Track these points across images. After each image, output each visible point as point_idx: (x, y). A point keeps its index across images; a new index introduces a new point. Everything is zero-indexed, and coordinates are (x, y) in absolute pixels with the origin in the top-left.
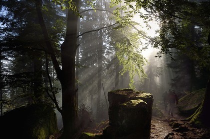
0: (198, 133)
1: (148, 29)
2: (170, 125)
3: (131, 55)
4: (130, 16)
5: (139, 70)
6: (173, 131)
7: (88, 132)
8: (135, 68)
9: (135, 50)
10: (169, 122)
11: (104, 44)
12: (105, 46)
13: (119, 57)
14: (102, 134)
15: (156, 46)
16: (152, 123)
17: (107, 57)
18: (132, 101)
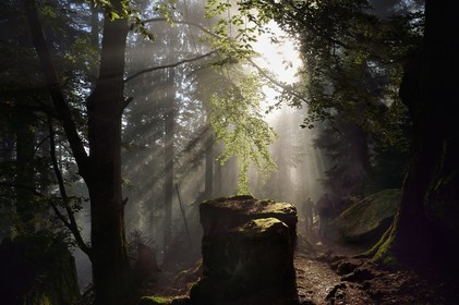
0: (392, 280)
1: (287, 68)
2: (334, 268)
3: (244, 122)
4: (250, 39)
5: (258, 154)
6: (342, 280)
7: (153, 294)
8: (249, 150)
9: (250, 111)
10: (329, 262)
11: (178, 95)
12: (180, 100)
13: (215, 126)
14: (187, 296)
15: (296, 103)
16: (297, 265)
17: (184, 124)
18: (256, 221)
